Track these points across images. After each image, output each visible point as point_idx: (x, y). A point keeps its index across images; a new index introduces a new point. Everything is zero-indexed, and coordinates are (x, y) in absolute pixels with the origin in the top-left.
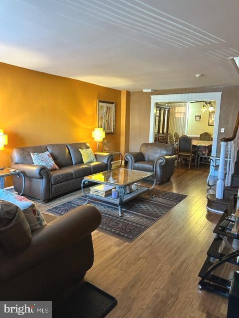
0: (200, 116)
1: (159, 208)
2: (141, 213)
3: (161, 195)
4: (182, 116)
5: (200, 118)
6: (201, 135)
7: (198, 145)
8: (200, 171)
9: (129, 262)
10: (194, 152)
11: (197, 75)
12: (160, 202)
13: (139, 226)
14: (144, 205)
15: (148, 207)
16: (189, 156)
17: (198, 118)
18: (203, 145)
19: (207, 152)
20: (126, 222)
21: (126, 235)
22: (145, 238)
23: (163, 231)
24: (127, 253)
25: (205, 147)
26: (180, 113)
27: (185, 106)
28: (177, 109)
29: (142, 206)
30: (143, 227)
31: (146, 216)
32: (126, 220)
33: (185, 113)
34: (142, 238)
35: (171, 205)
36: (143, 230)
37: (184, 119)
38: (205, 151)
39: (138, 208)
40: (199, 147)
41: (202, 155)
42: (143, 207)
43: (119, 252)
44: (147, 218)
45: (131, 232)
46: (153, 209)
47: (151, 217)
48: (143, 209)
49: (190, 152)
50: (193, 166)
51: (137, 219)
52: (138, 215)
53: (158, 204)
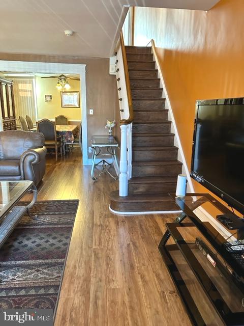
0: (51, 96)
1: (54, 235)
2: (33, 259)
3: (44, 209)
4: (29, 95)
5: (51, 99)
6: (56, 119)
7: (61, 130)
8: (70, 161)
10: (59, 140)
11: (67, 32)
12: (51, 224)
13: (42, 291)
14: (28, 239)
15: (38, 241)
16: (54, 145)
17: (49, 98)
18: (67, 130)
19: (73, 138)
20: (13, 293)
23: (87, 280)
25: (69, 132)
26: (26, 91)
27: (31, 82)
28: (21, 86)
29: (26, 242)
30: (51, 291)
31: (44, 262)
32: (11, 289)
33: (32, 92)
35: (68, 223)
36: (56, 299)
37: (32, 99)
38: (71, 137)
39: (21, 250)
40: (63, 133)
41: (67, 142)
42: (29, 243)
44: (49, 265)
46: (47, 241)
47: (53, 261)
48: (31, 249)
49: (54, 140)
50: (59, 156)
51: (32, 276)
52: (28, 267)
53: (48, 229)
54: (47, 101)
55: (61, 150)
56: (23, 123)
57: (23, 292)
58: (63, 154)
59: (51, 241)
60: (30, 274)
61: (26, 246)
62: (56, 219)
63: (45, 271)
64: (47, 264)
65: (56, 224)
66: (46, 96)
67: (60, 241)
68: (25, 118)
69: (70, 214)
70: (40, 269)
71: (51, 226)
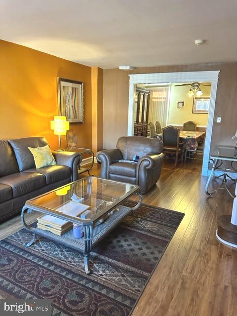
0: (183, 103)
12: (149, 231)
13: (119, 299)
14: (125, 241)
15: (133, 246)
16: (175, 151)
17: (181, 105)
18: (191, 137)
19: (197, 145)
20: (97, 289)
25: (193, 140)
29: (123, 243)
30: (128, 303)
31: (131, 269)
32: (96, 284)
39: (117, 249)
40: (187, 140)
41: (190, 149)
46: (141, 249)
48: (125, 251)
49: (176, 146)
54: (178, 107)
55: (182, 157)
56: (152, 128)
57: (104, 292)
58: (184, 160)
59: (145, 250)
60: (116, 276)
61: (122, 246)
63: (129, 279)
65: (155, 234)
66: (178, 103)
67: (152, 253)
69: (171, 227)
70: (125, 275)
71: (149, 234)
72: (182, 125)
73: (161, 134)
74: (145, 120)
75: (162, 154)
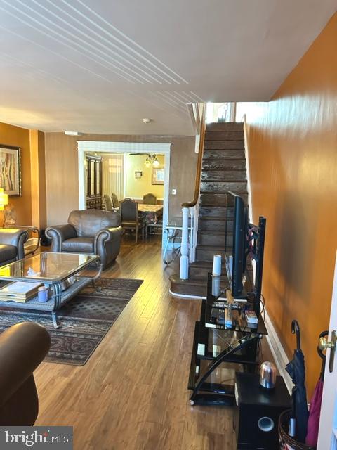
0: (141, 172)
1: (110, 304)
2: (88, 317)
3: (109, 284)
4: (118, 171)
5: (141, 175)
6: (144, 197)
8: (149, 244)
9: (90, 397)
11: (145, 120)
12: (111, 296)
13: (89, 337)
14: (88, 305)
15: (96, 307)
16: (135, 226)
17: (139, 175)
19: (156, 219)
20: (68, 335)
21: (73, 356)
22: (103, 352)
23: (126, 336)
24: (83, 383)
25: (152, 213)
26: (116, 167)
28: (111, 162)
29: (86, 306)
30: (96, 338)
31: (96, 320)
32: (67, 333)
33: (122, 167)
34: (99, 354)
35: (126, 297)
36: (98, 342)
37: (122, 175)
38: (154, 218)
39: (81, 311)
41: (150, 223)
42: (88, 307)
43: (70, 384)
45: (79, 349)
46: (103, 308)
47: (103, 321)
48: (89, 311)
49: (135, 220)
50: (140, 239)
51: (84, 328)
52: (83, 322)
53: (108, 299)
54: (136, 178)
55: (143, 232)
56: (108, 201)
57: (75, 336)
58: (145, 237)
59: (107, 308)
60: (83, 326)
61: (86, 308)
62: (116, 293)
63: (95, 326)
64: (98, 322)
65: (116, 297)
66: (136, 172)
67: (114, 309)
68: (110, 196)
69: (131, 291)
70: (92, 324)
71: (111, 298)
72: (142, 198)
73: (118, 208)
74: (98, 192)
75: (120, 227)
